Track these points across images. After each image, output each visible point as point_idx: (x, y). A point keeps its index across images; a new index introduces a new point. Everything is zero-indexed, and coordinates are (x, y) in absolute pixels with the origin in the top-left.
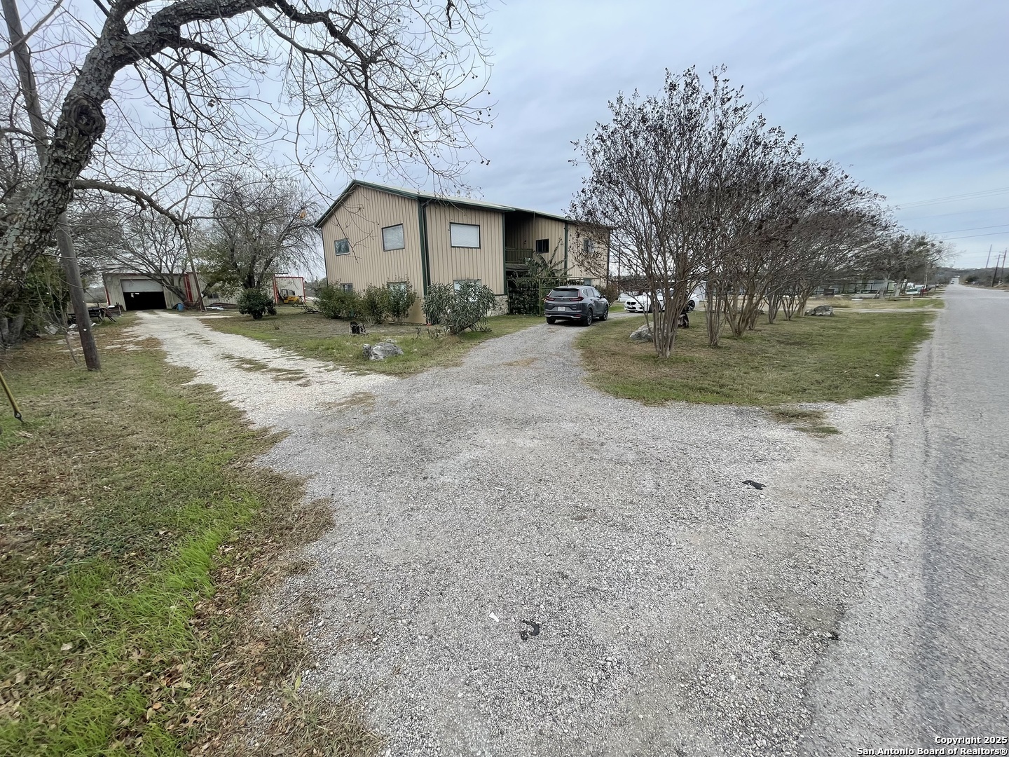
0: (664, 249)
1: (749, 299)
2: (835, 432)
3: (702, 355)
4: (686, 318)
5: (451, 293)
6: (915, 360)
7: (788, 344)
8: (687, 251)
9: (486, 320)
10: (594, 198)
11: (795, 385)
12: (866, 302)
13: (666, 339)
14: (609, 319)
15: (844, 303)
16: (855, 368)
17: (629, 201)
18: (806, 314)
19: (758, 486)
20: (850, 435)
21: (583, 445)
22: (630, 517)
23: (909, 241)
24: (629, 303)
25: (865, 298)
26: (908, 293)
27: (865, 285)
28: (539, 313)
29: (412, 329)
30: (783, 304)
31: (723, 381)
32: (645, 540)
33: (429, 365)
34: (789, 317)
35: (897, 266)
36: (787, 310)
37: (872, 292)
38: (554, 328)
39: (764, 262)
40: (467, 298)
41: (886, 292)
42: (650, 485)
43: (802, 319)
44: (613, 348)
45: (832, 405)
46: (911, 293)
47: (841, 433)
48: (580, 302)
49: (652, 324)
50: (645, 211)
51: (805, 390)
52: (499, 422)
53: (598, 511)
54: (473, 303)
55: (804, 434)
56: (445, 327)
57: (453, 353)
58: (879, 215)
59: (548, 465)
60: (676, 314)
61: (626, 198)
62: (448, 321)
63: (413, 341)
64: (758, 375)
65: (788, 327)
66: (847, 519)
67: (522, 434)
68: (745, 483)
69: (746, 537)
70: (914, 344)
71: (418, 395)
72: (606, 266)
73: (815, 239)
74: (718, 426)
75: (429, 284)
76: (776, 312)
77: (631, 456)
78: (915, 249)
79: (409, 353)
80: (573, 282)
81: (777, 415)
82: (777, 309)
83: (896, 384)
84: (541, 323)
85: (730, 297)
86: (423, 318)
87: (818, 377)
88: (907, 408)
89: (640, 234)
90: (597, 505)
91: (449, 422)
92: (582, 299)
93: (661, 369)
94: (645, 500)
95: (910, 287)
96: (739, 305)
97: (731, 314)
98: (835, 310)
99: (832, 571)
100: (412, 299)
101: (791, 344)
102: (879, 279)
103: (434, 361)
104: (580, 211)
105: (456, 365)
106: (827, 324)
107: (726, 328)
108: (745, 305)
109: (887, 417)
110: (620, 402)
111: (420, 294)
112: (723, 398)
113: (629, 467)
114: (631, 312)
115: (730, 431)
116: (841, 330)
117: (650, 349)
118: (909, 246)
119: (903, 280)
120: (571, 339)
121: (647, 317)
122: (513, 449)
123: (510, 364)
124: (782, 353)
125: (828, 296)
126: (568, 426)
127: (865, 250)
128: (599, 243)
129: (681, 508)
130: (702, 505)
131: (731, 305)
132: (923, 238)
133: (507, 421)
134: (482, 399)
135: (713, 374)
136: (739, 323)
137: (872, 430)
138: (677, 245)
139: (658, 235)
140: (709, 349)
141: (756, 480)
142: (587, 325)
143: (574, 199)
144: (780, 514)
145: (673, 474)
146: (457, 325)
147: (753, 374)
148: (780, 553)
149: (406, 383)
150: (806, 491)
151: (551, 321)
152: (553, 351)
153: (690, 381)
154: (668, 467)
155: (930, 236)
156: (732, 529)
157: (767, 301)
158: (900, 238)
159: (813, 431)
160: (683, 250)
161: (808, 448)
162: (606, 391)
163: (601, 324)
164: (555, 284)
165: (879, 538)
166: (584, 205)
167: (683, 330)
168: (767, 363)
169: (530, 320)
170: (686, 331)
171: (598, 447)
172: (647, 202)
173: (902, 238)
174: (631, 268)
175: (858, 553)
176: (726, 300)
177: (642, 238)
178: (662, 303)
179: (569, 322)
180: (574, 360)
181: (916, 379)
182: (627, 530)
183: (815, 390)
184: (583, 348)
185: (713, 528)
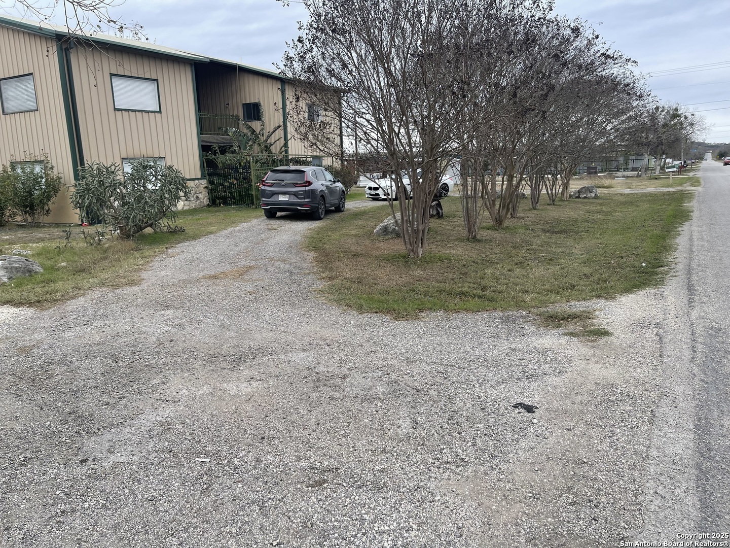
0: (407, 119)
1: (508, 180)
2: (606, 333)
3: (460, 251)
4: (439, 205)
5: (118, 177)
6: (677, 244)
7: (553, 232)
8: (434, 121)
9: (175, 215)
10: (315, 49)
11: (564, 281)
12: (629, 181)
13: (416, 232)
14: (348, 210)
15: (607, 182)
16: (622, 257)
17: (360, 56)
18: (570, 196)
19: (530, 409)
20: (621, 337)
21: (320, 381)
22: (383, 470)
23: (664, 113)
24: (370, 188)
25: (627, 177)
26: (667, 170)
27: (626, 161)
28: (253, 204)
29: (56, 232)
30: (546, 185)
31: (485, 282)
32: (402, 500)
33: (86, 285)
34: (553, 200)
35: (655, 140)
36: (550, 192)
37: (634, 169)
38: (274, 223)
39: (521, 136)
40: (144, 184)
41: (647, 169)
42: (406, 424)
43: (566, 203)
44: (354, 248)
45: (602, 303)
46: (670, 170)
47: (612, 334)
48: (307, 188)
49: (398, 215)
50: (381, 70)
51: (574, 286)
52: (200, 362)
53: (342, 471)
54: (154, 191)
55: (575, 339)
56: (111, 228)
57: (126, 266)
58: (634, 82)
59: (272, 416)
60: (426, 202)
61: (356, 51)
62: (116, 219)
63: (59, 251)
64: (524, 272)
65: (553, 213)
66: (623, 435)
67: (235, 375)
68: (515, 406)
69: (521, 475)
70: (676, 228)
71: (71, 334)
72: (338, 140)
73: (573, 108)
74: (482, 339)
75: (82, 163)
76: (539, 195)
77: (381, 389)
78: (671, 121)
79: (53, 269)
80: (297, 162)
81: (546, 319)
82: (540, 191)
83: (662, 273)
84: (256, 217)
85: (487, 179)
86: (75, 215)
87: (586, 270)
88: (673, 300)
89: (376, 99)
90: (340, 463)
91: (122, 370)
92: (309, 183)
93: (413, 271)
94: (400, 444)
95: (669, 163)
96: (498, 188)
97: (489, 198)
98: (599, 191)
99: (612, 501)
100: (54, 187)
101: (556, 233)
102: (639, 155)
103: (96, 280)
104: (297, 66)
105: (132, 283)
106: (593, 208)
107: (485, 217)
108: (504, 187)
109: (654, 312)
110: (365, 318)
111: (67, 178)
112: (487, 303)
113: (379, 404)
114: (374, 199)
115: (495, 343)
116: (607, 214)
117: (399, 246)
118: (665, 119)
119: (661, 156)
120: (298, 238)
121: (392, 206)
122: (222, 399)
123: (215, 277)
124: (548, 243)
125: (592, 176)
126: (300, 358)
127: (623, 122)
128: (326, 110)
129: (444, 449)
130: (468, 442)
131: (489, 188)
132: (676, 110)
133: (212, 358)
134: (173, 331)
135: (473, 274)
136: (499, 211)
137: (642, 327)
138: (422, 114)
139: (398, 101)
140: (467, 243)
141: (527, 402)
142: (319, 218)
143: (289, 50)
144: (555, 439)
145: (432, 406)
146: (131, 224)
147: (518, 271)
148: (557, 489)
149: (49, 316)
150: (581, 408)
151: (271, 214)
152: (276, 255)
153: (447, 285)
154: (426, 398)
155: (683, 107)
156: (503, 466)
157: (529, 182)
158: (655, 108)
159: (584, 335)
160: (429, 120)
161: (580, 356)
162: (348, 305)
163: (337, 216)
164: (272, 164)
165: (655, 453)
166: (302, 58)
167: (437, 221)
168: (533, 257)
169: (241, 214)
170: (440, 221)
171: (338, 381)
172: (382, 58)
173: (657, 108)
174: (369, 142)
175: (636, 474)
176: (483, 183)
177: (380, 104)
178: (409, 188)
179: (295, 215)
180: (304, 265)
181: (680, 267)
182: (380, 490)
183: (585, 286)
184: (316, 249)
185: (482, 469)
